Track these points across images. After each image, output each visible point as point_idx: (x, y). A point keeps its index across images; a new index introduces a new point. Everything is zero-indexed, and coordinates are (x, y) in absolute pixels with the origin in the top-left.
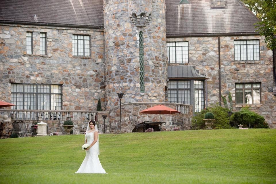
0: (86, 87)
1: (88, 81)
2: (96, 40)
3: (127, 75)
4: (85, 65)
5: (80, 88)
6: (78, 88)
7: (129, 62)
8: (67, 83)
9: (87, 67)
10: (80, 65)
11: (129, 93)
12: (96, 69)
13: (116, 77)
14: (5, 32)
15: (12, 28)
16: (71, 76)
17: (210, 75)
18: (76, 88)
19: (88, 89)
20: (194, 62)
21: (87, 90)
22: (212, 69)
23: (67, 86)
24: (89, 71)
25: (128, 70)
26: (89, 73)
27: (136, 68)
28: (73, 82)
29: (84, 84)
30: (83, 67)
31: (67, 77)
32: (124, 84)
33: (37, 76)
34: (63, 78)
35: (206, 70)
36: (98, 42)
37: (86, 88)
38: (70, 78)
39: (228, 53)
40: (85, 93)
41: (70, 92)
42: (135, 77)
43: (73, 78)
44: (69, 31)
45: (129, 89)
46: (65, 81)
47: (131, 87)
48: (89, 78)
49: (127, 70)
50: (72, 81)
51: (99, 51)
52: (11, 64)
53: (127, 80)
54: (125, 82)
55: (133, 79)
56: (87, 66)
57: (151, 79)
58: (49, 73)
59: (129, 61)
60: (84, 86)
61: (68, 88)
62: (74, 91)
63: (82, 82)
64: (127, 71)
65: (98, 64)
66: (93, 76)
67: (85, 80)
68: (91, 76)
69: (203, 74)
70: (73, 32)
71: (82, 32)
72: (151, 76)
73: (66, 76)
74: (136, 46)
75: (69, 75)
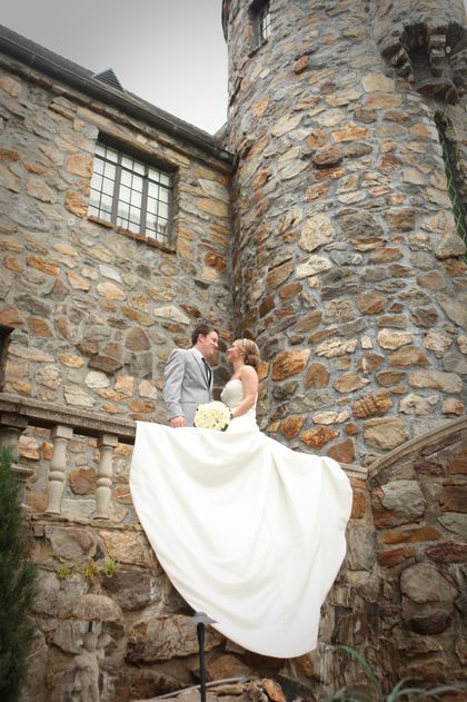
0: (142, 373)
1: (154, 349)
2: (198, 191)
3: (406, 291)
4: (144, 271)
5: (110, 375)
6: (97, 369)
7: (408, 230)
9: (154, 284)
10: (121, 265)
11: (423, 388)
12: (194, 302)
13: (326, 309)
16: (69, 303)
18: (91, 367)
19: (154, 390)
21: (148, 389)
23: (40, 346)
24: (162, 302)
25: (405, 263)
26: (161, 311)
27: (448, 253)
28: (76, 331)
29: (134, 357)
30: (134, 278)
31: (45, 296)
32: (390, 337)
34: (21, 299)
36: (206, 201)
37: (145, 383)
38: (60, 309)
40: (135, 403)
41: (50, 384)
42: (449, 300)
43: (78, 314)
44: (83, 112)
45: (423, 363)
46: (28, 315)
47: (431, 351)
48: (162, 334)
49: (397, 267)
50: (71, 328)
51: (208, 238)
53: (406, 314)
54: (396, 326)
55: (439, 312)
56: (153, 277)
59: (406, 222)
60: (131, 367)
61: (40, 355)
62: (78, 379)
63: (123, 343)
65: (203, 285)
66: (178, 328)
67: (143, 340)
68: (172, 331)
71: (140, 140)
73: (39, 292)
75: (57, 292)
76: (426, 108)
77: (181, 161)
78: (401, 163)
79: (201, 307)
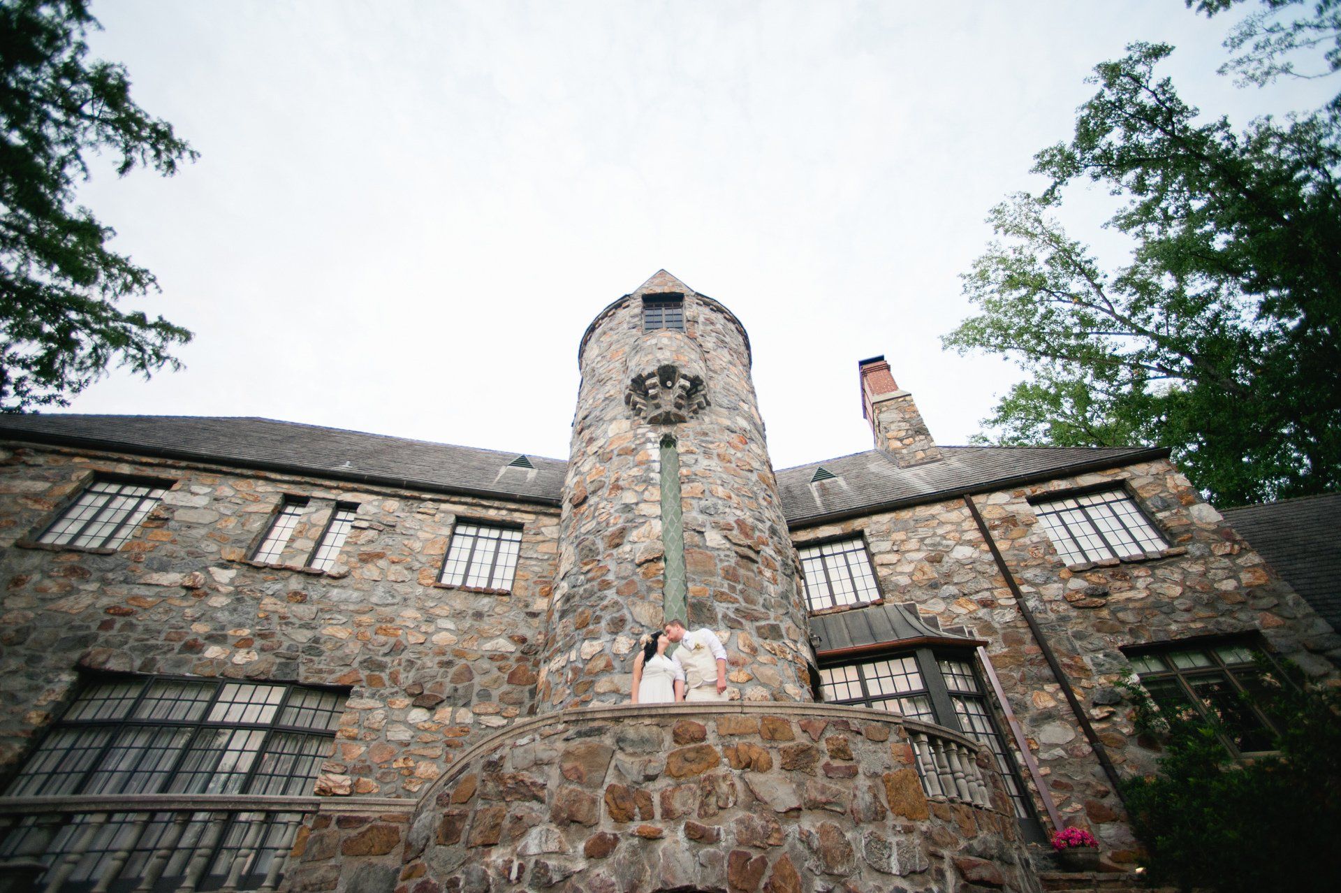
0: (461, 703)
1: (477, 680)
2: (540, 538)
3: (605, 603)
4: (478, 616)
5: (431, 709)
6: (419, 706)
7: (618, 545)
8: (371, 681)
9: (485, 625)
10: (458, 615)
11: (604, 694)
12: (523, 631)
13: (560, 628)
14: (195, 488)
15: (231, 481)
16: (406, 656)
17: (987, 628)
18: (414, 706)
19: (471, 715)
20: (904, 590)
21: (465, 716)
22: (987, 604)
23: (373, 696)
24: (491, 638)
25: (611, 577)
26: (488, 646)
27: (643, 559)
28: (407, 678)
29: (456, 690)
30: (467, 623)
31: (385, 655)
32: (589, 648)
33: (246, 643)
34: (365, 661)
35: (962, 611)
36: (546, 545)
37: (463, 711)
38: (396, 663)
39: (1026, 541)
40: (451, 729)
41: (376, 726)
42: (639, 602)
43: (411, 663)
44: (444, 506)
45: (609, 668)
46: (367, 672)
47: (617, 655)
48: (486, 664)
49: (603, 581)
50: (402, 677)
51: (545, 574)
52: (142, 591)
53: (603, 624)
54: (593, 636)
55: (628, 617)
56: (486, 618)
57: (720, 608)
58: (303, 637)
59: (617, 539)
60: (452, 699)
61: (370, 703)
62: (402, 718)
63: (448, 679)
64: (606, 585)
65: (534, 615)
66: (503, 657)
67: (467, 673)
68: (497, 660)
69: (961, 630)
70: (461, 510)
71: (492, 514)
72: (720, 596)
73: (381, 653)
74: (648, 481)
75: (396, 649)
76: (652, 435)
77: (527, 519)
78: (622, 489)
79: (528, 634)
